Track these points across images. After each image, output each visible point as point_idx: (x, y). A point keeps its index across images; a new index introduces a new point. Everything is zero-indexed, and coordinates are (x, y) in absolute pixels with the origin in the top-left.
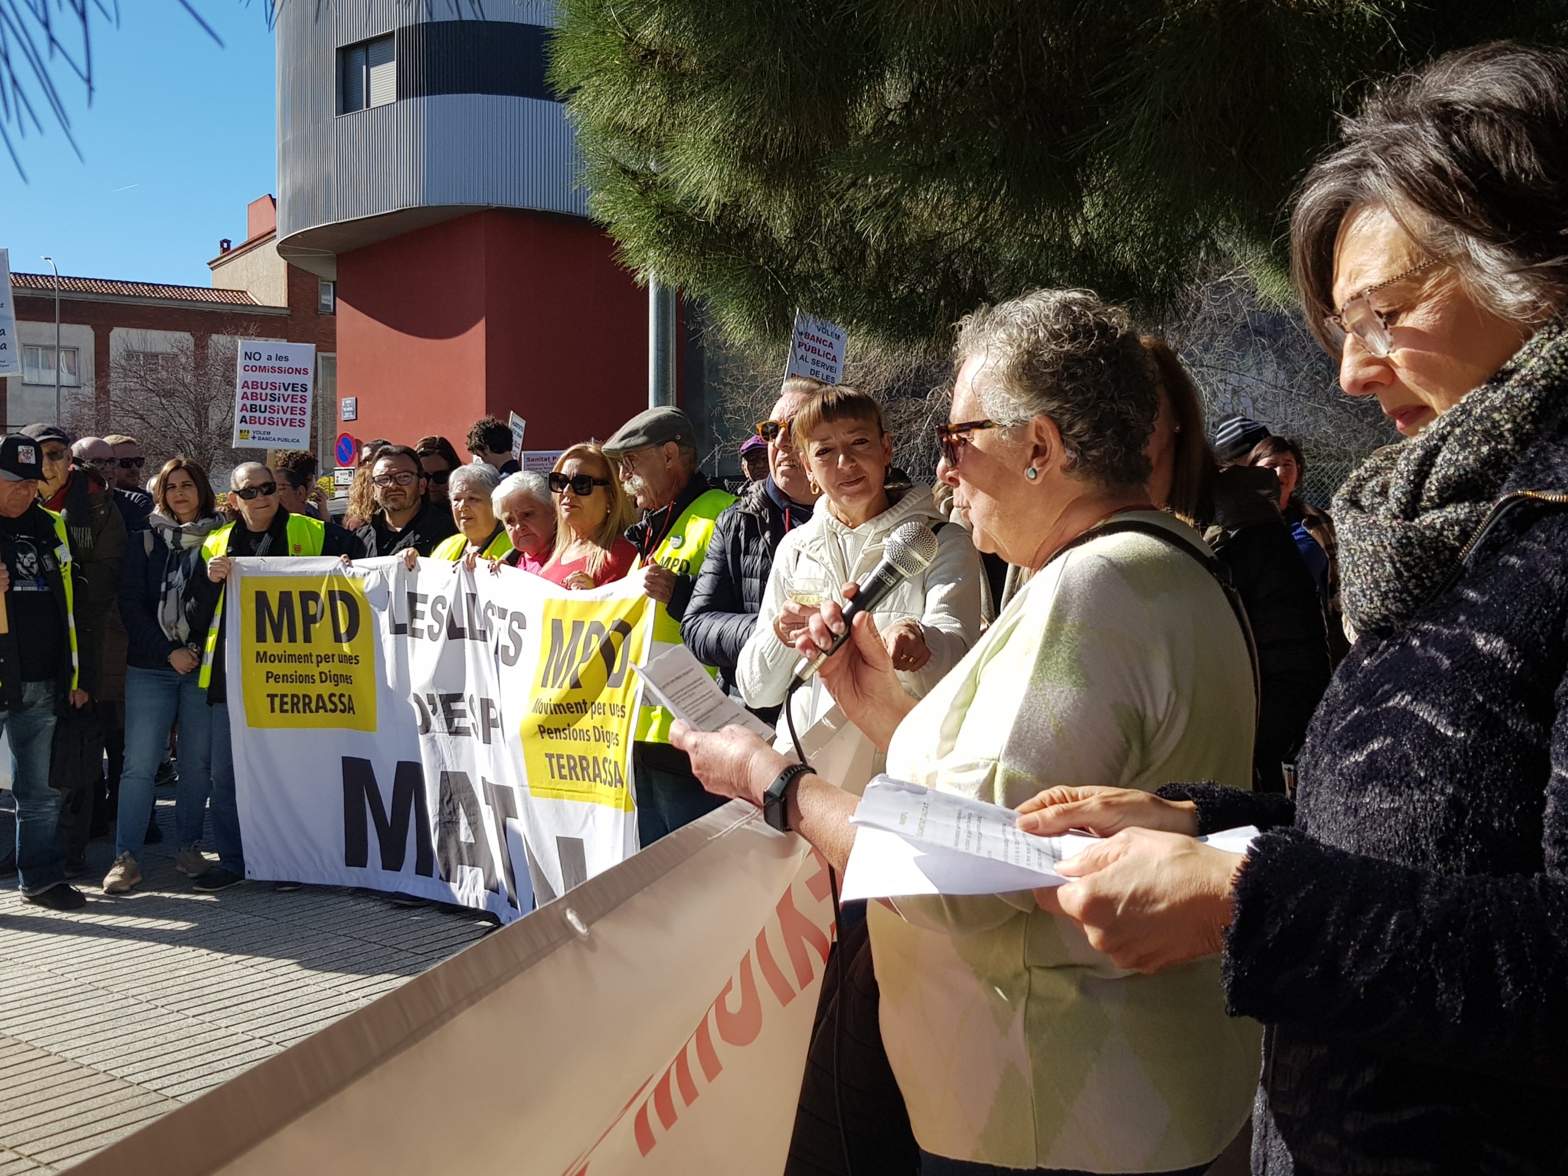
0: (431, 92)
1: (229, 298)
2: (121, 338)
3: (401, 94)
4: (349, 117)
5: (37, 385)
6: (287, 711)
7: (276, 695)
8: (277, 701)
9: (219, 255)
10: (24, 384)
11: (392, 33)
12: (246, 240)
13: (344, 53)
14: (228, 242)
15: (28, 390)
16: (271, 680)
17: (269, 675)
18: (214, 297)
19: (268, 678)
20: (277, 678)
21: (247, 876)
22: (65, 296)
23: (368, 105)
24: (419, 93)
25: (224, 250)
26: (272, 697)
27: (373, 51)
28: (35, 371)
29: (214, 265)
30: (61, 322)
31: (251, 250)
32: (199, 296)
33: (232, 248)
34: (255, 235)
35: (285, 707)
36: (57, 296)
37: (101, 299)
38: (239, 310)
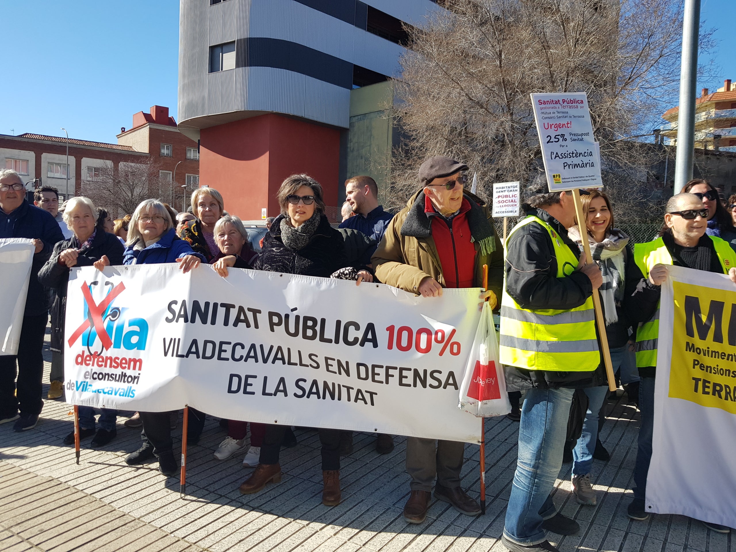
0: (251, 65)
1: (126, 149)
2: (86, 162)
3: (238, 65)
4: (213, 74)
5: (53, 178)
6: (708, 393)
7: (700, 380)
8: (700, 384)
9: (120, 133)
10: (48, 177)
11: (235, 41)
12: (132, 128)
13: (212, 49)
14: (124, 128)
15: (49, 180)
16: (698, 367)
17: (696, 363)
18: (120, 148)
19: (694, 365)
20: (702, 367)
21: (647, 510)
22: (71, 145)
23: (222, 70)
24: (245, 66)
25: (123, 131)
26: (697, 380)
27: (225, 48)
28: (52, 173)
29: (118, 136)
30: (69, 155)
31: (134, 131)
32: (114, 147)
33: (126, 131)
34: (136, 126)
35: (707, 390)
36: (67, 145)
37: (78, 146)
38: (130, 153)
